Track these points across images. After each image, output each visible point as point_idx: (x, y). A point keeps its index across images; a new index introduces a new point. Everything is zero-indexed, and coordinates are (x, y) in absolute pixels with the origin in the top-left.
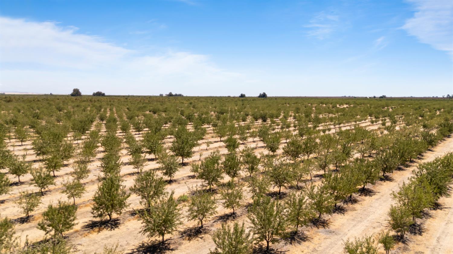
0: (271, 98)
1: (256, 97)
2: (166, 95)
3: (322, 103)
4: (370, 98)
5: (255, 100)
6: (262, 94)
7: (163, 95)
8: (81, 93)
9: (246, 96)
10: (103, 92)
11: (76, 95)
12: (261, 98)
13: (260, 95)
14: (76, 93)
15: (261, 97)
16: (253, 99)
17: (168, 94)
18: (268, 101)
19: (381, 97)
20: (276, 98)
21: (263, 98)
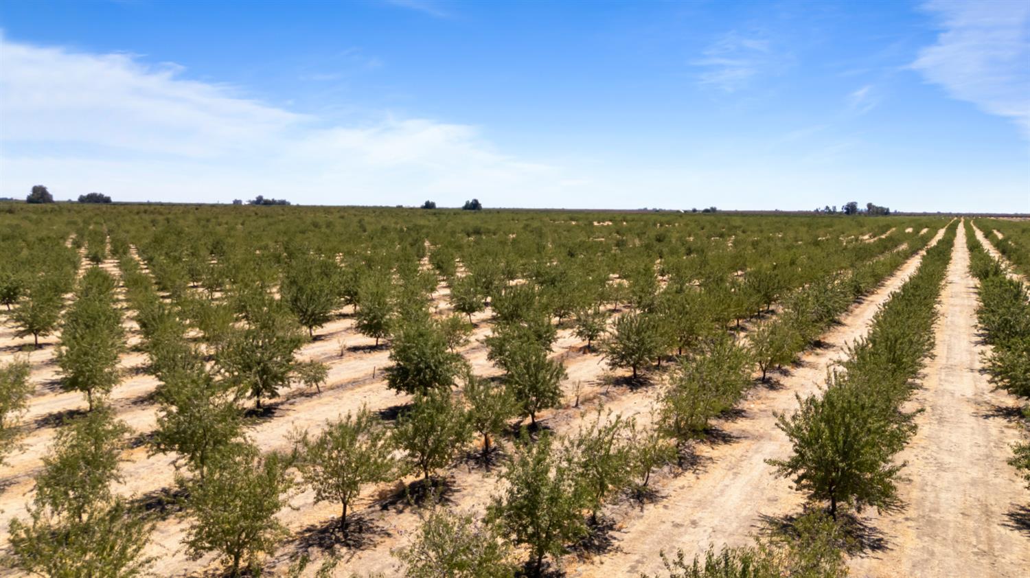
0: (490, 211)
1: (459, 209)
2: (250, 201)
3: (572, 219)
4: (685, 212)
5: (459, 214)
6: (471, 201)
7: (240, 201)
8: (51, 196)
9: (438, 206)
10: (106, 194)
11: (41, 200)
12: (468, 211)
13: (467, 203)
14: (40, 196)
15: (469, 209)
16: (455, 212)
17: (255, 199)
18: (483, 215)
19: (706, 211)
20: (499, 211)
21: (473, 211)
